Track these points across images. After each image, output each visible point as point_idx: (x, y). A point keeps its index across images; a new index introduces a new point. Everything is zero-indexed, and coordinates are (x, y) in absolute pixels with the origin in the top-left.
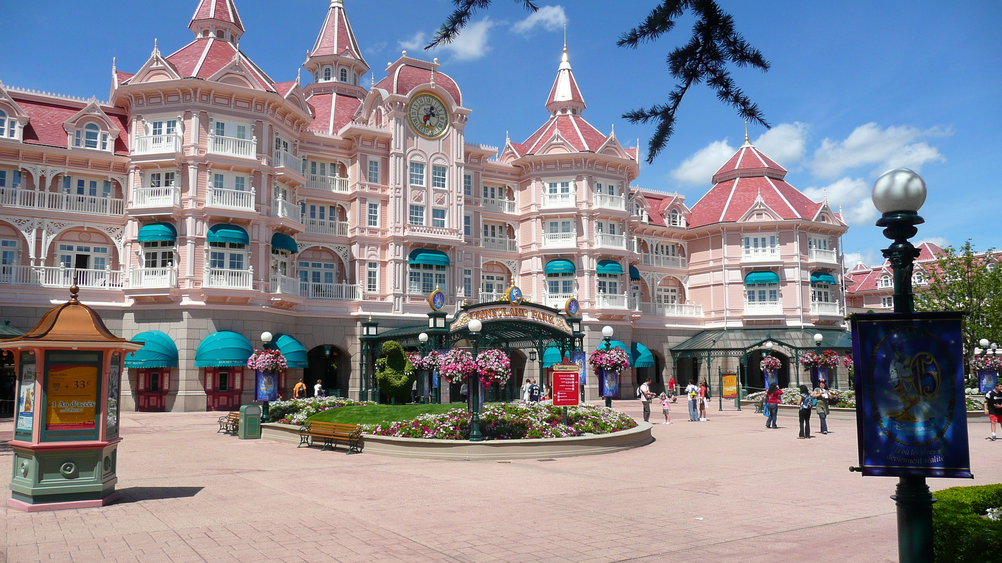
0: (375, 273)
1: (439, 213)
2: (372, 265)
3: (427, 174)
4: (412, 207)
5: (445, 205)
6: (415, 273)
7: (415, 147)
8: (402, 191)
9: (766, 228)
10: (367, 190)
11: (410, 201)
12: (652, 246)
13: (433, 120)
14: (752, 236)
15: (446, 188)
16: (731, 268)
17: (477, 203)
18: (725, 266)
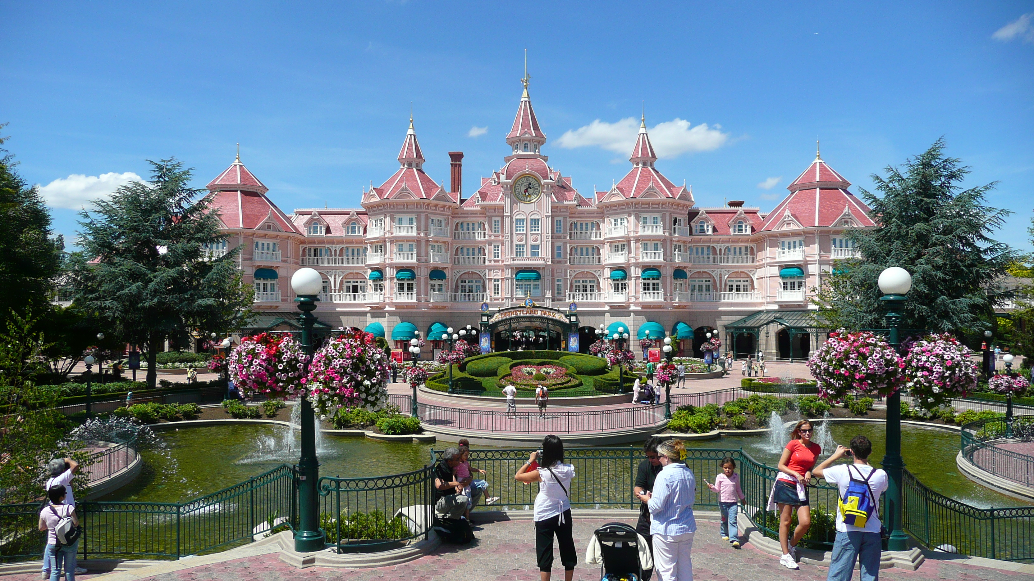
0: (498, 285)
1: (535, 247)
2: (496, 280)
3: (527, 224)
4: (517, 245)
5: (538, 242)
6: (519, 285)
7: (518, 210)
8: (510, 237)
9: (794, 234)
10: (492, 238)
11: (515, 242)
12: (720, 250)
13: (530, 191)
14: (786, 240)
15: (539, 232)
16: (771, 265)
17: (566, 237)
18: (767, 264)
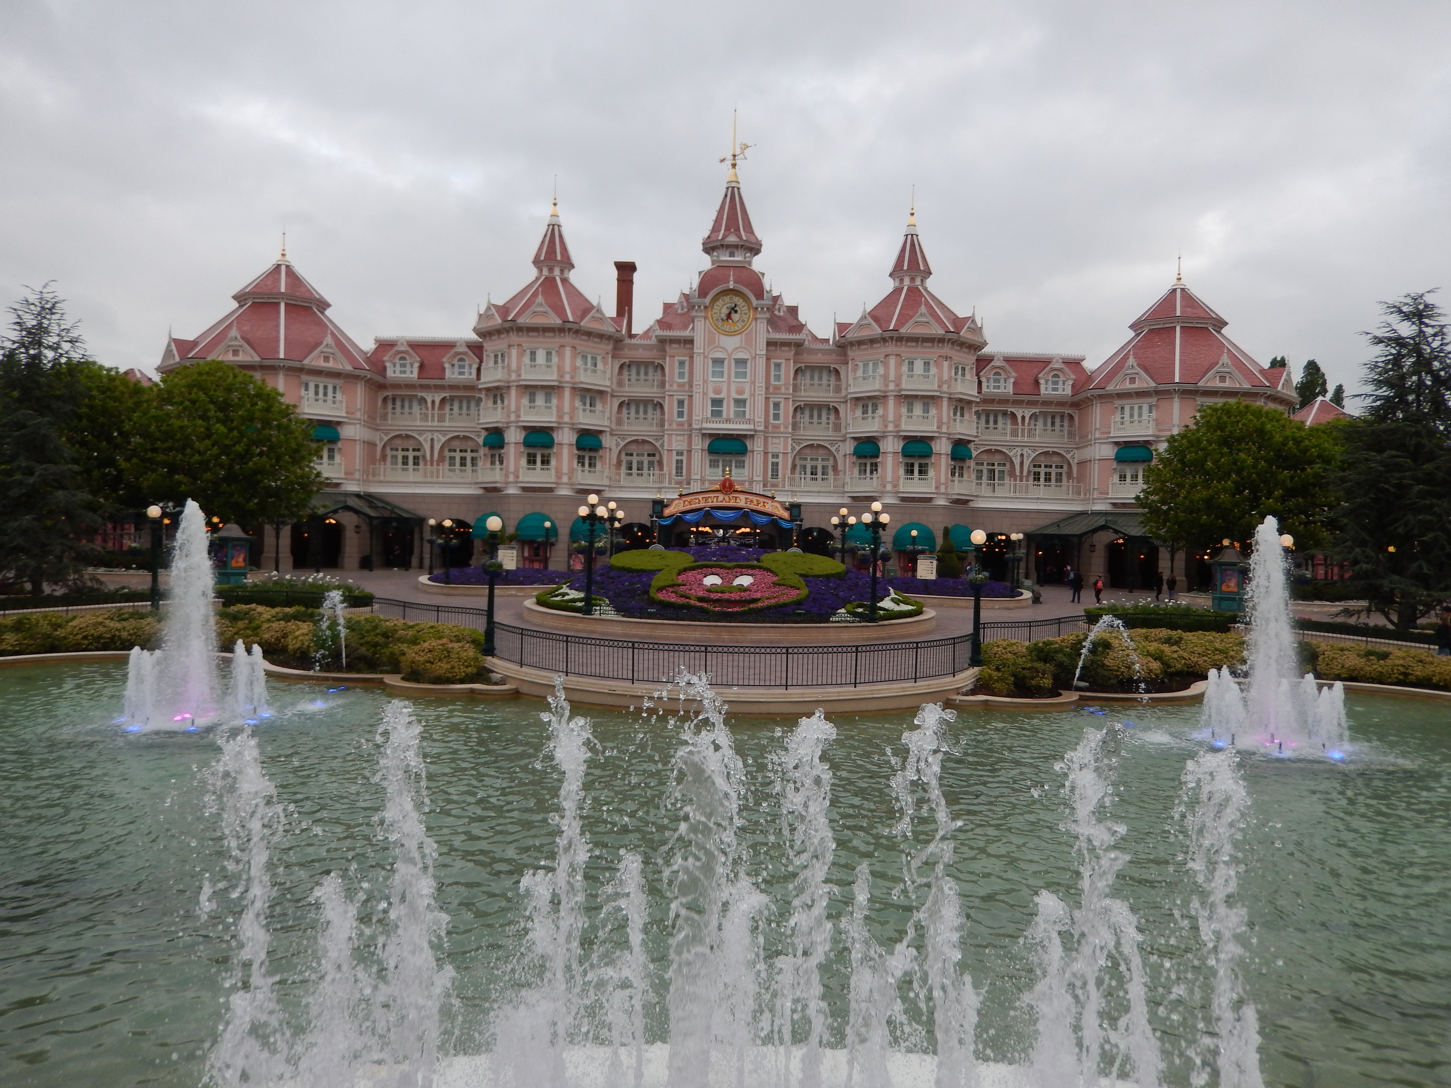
0: (682, 461)
1: (740, 403)
2: (680, 453)
3: (728, 368)
4: (712, 400)
5: (746, 396)
6: (714, 460)
7: (716, 345)
8: (701, 387)
9: (1141, 394)
10: (675, 387)
11: (710, 395)
12: (1023, 418)
13: (735, 317)
14: (1128, 403)
15: (748, 380)
16: (1103, 442)
18: (1096, 440)
